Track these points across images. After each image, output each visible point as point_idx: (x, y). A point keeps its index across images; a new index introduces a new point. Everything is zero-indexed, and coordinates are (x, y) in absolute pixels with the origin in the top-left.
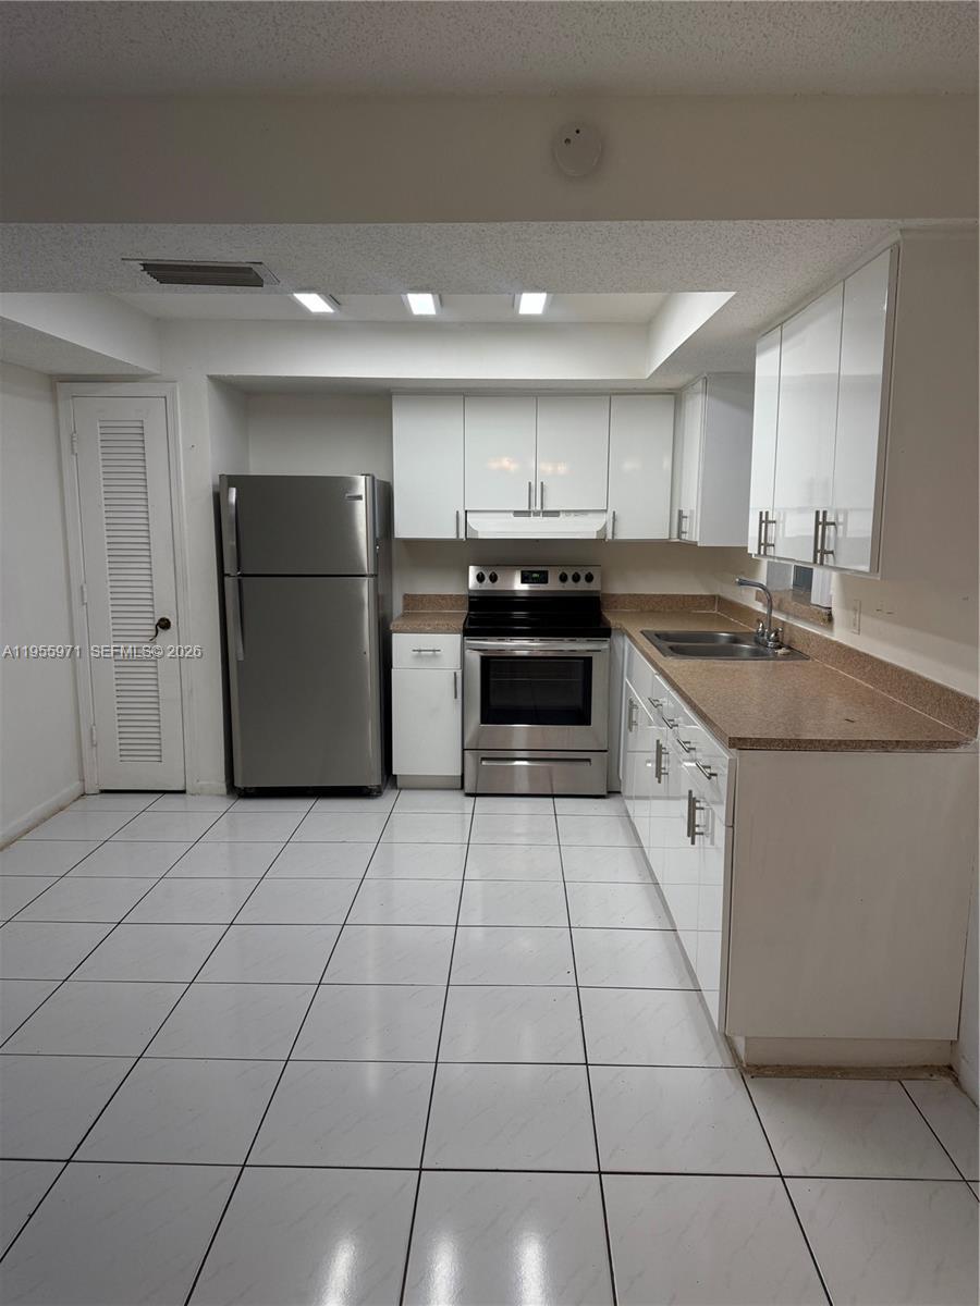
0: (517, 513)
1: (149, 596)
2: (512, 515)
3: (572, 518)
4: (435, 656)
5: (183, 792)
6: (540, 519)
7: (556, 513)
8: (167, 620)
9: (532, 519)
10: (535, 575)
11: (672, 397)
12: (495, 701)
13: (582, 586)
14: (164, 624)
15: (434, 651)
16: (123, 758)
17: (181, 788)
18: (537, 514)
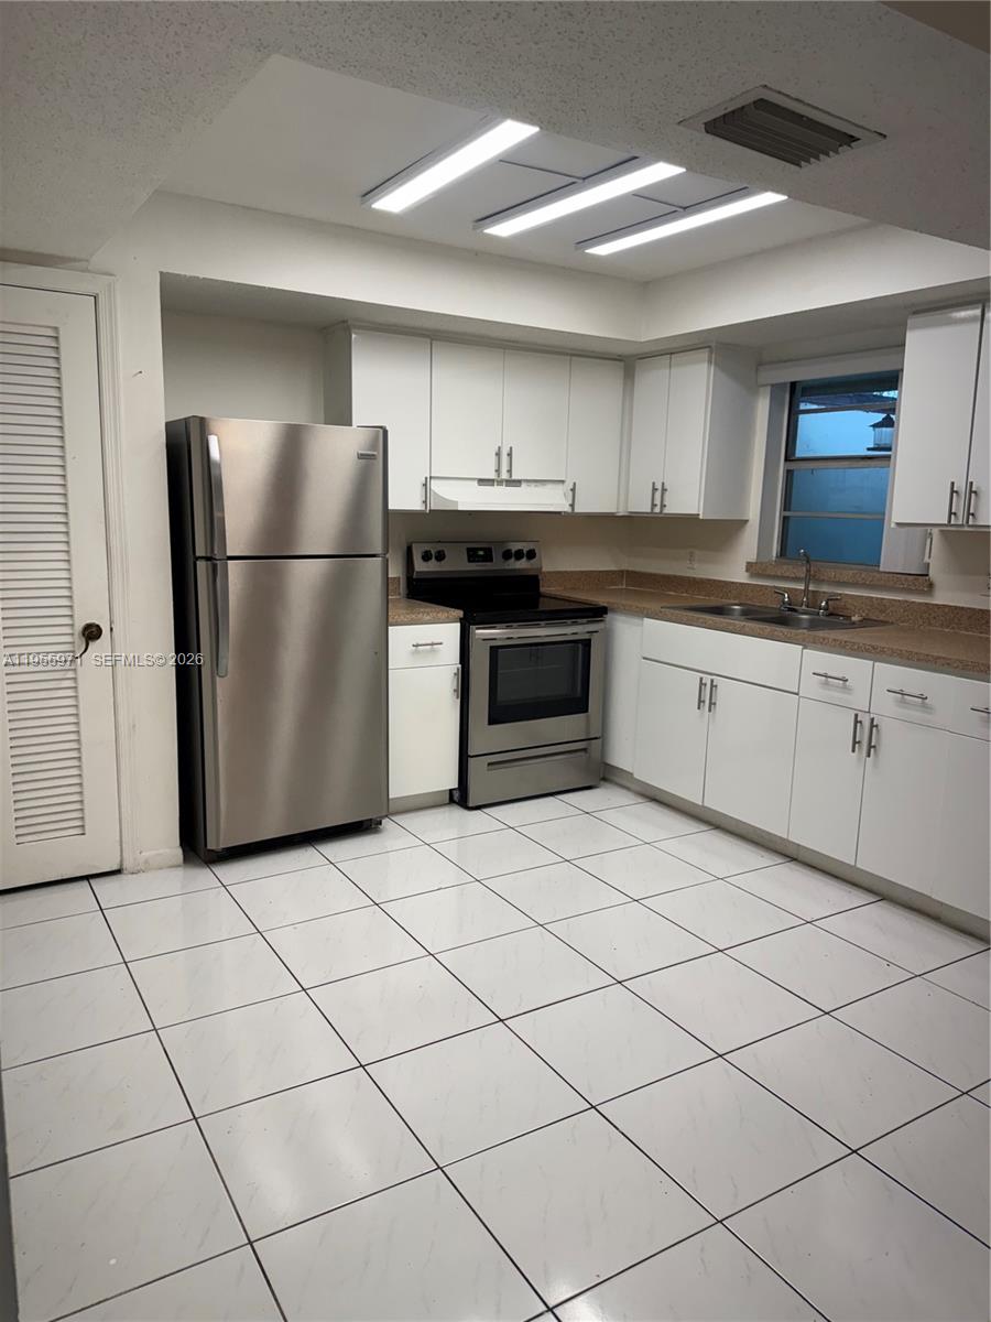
0: (482, 482)
1: (66, 593)
2: (476, 483)
3: (533, 489)
4: (433, 651)
5: (118, 872)
6: (503, 489)
7: (518, 483)
8: (98, 626)
9: (496, 489)
10: (481, 553)
11: (622, 364)
12: (501, 697)
13: (522, 564)
14: (92, 633)
15: (432, 644)
16: (20, 840)
17: (115, 868)
18: (500, 483)
